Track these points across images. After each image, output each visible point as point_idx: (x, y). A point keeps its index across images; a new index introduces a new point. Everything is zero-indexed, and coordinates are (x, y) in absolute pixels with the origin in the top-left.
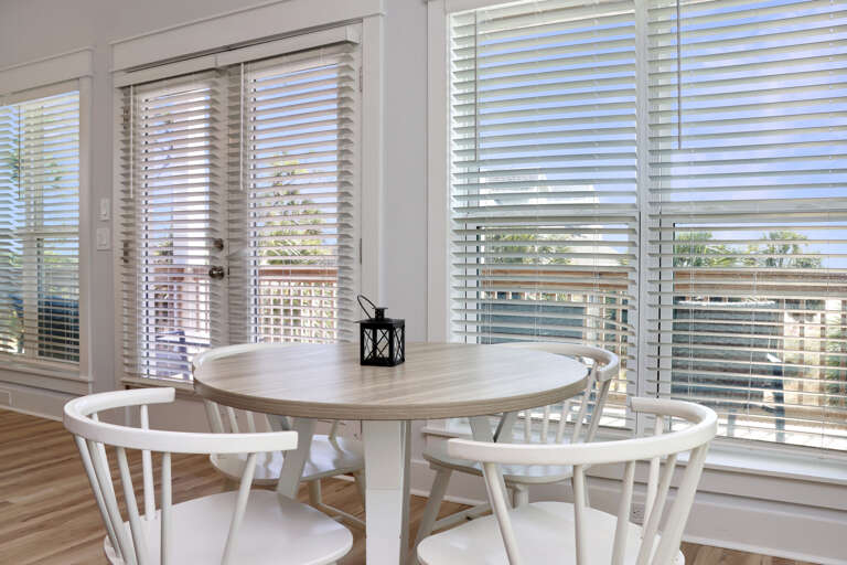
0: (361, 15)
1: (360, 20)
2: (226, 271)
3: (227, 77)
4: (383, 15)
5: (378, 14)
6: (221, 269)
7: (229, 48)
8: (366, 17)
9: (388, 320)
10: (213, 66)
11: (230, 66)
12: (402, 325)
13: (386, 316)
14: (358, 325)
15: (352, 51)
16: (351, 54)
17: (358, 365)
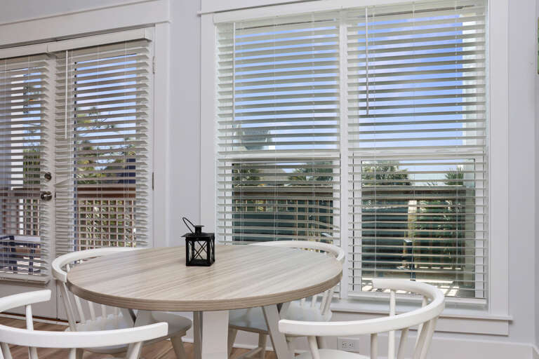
0: (154, 22)
1: (154, 25)
2: (53, 194)
3: (55, 60)
4: (169, 22)
5: (165, 22)
6: (49, 193)
7: (56, 40)
8: (157, 23)
9: (205, 234)
10: (46, 52)
11: (57, 52)
12: (213, 237)
13: (203, 230)
14: (185, 238)
15: (148, 46)
16: (147, 48)
17: (184, 266)
